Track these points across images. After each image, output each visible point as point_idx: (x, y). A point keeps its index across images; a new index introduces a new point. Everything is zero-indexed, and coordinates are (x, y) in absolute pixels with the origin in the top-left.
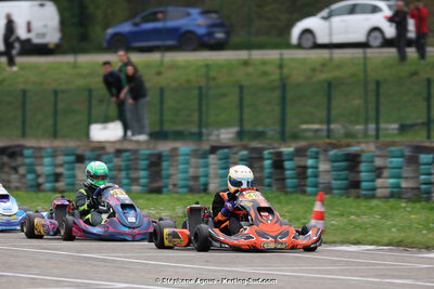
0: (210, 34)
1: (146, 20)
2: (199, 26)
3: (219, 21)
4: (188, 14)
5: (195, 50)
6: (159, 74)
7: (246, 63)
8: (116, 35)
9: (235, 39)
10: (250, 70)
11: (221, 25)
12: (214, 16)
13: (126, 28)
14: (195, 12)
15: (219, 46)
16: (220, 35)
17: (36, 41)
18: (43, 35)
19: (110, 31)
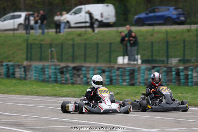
0: (178, 18)
1: (151, 12)
2: (173, 14)
3: (182, 13)
4: (169, 10)
5: (172, 25)
6: (152, 35)
7: (189, 31)
8: (139, 19)
9: (188, 20)
10: (190, 33)
11: (183, 14)
12: (180, 10)
13: (143, 15)
14: (172, 9)
15: (182, 23)
16: (182, 18)
17: (105, 21)
18: (108, 19)
19: (136, 17)
